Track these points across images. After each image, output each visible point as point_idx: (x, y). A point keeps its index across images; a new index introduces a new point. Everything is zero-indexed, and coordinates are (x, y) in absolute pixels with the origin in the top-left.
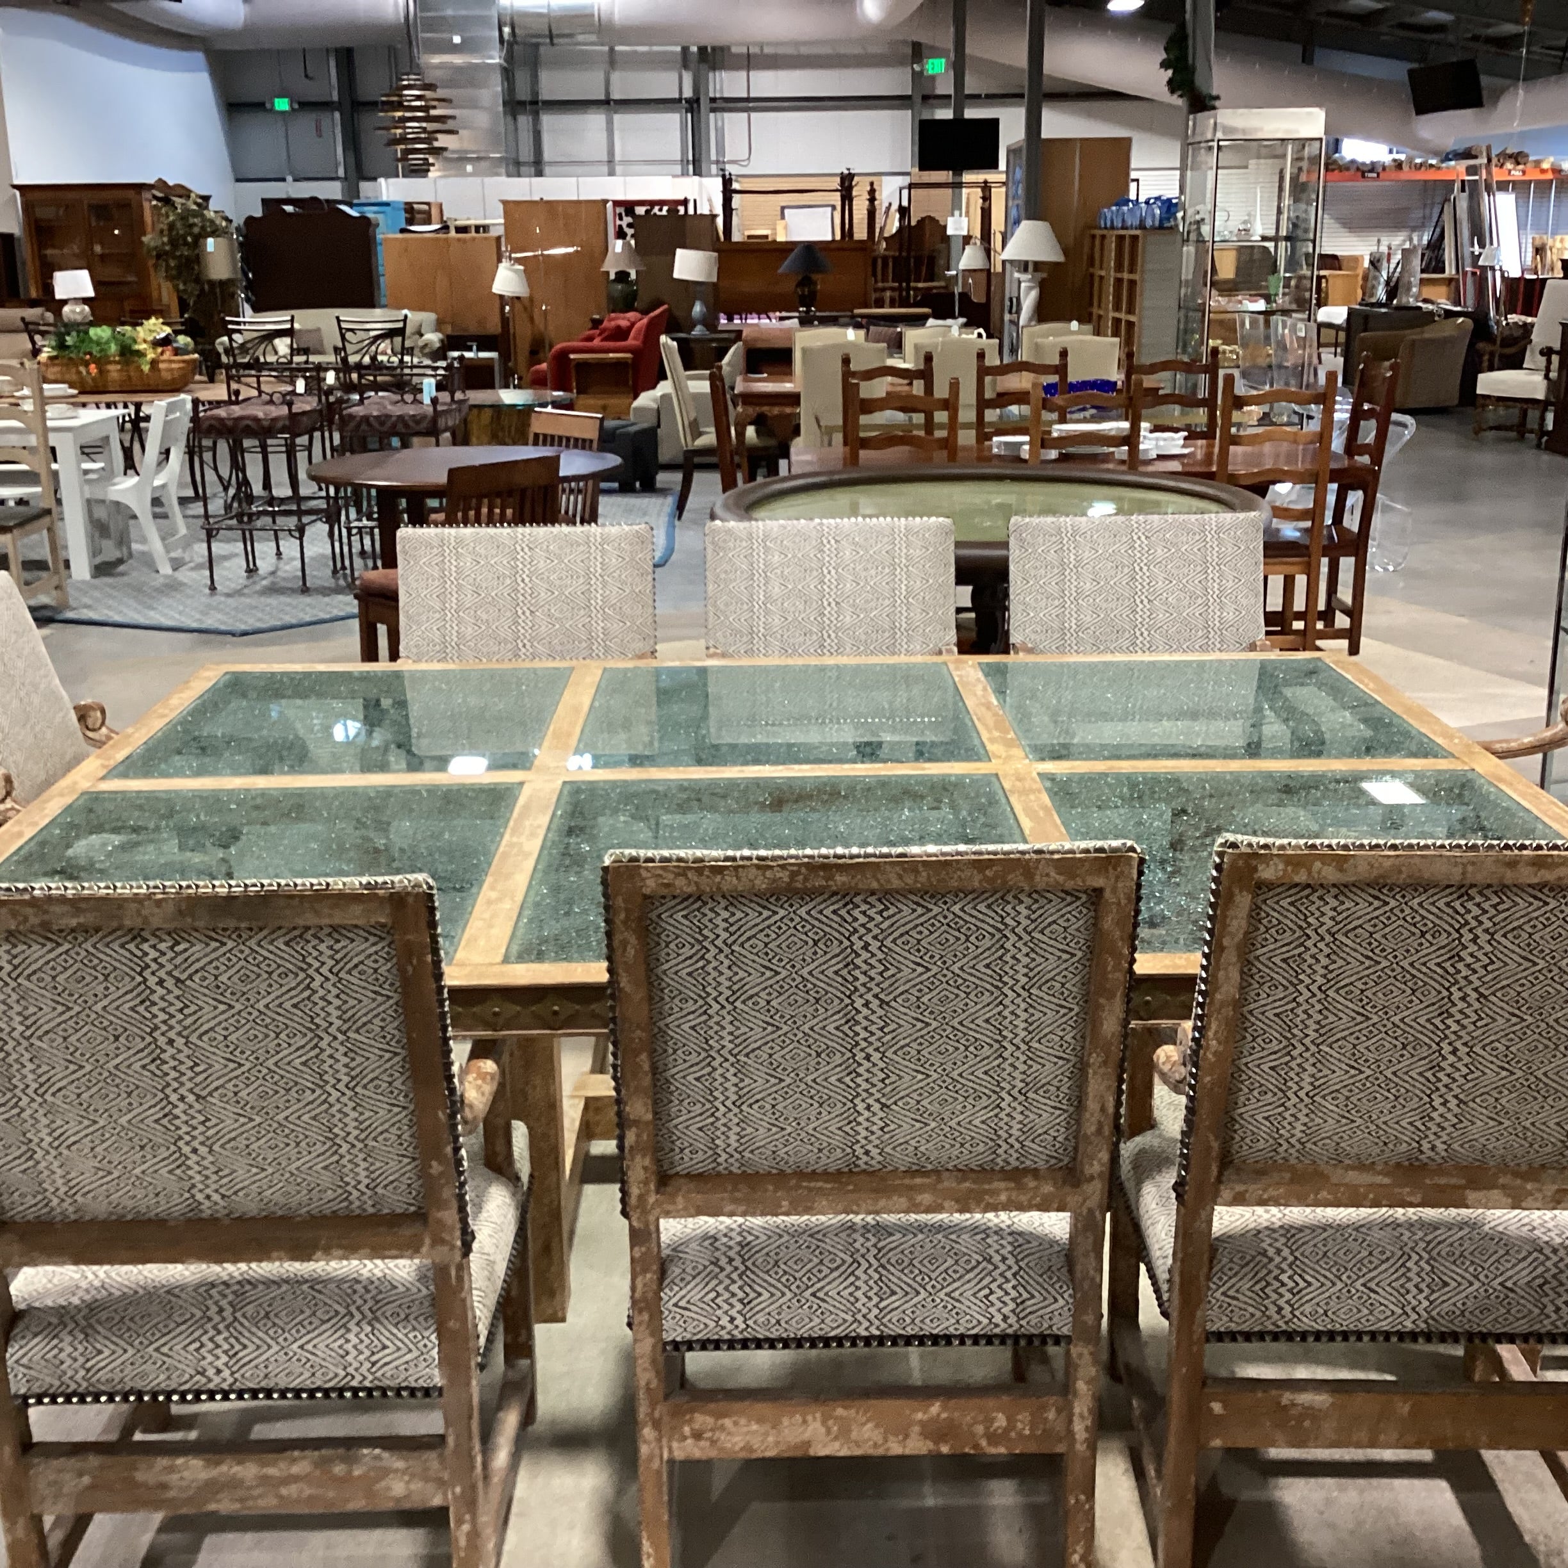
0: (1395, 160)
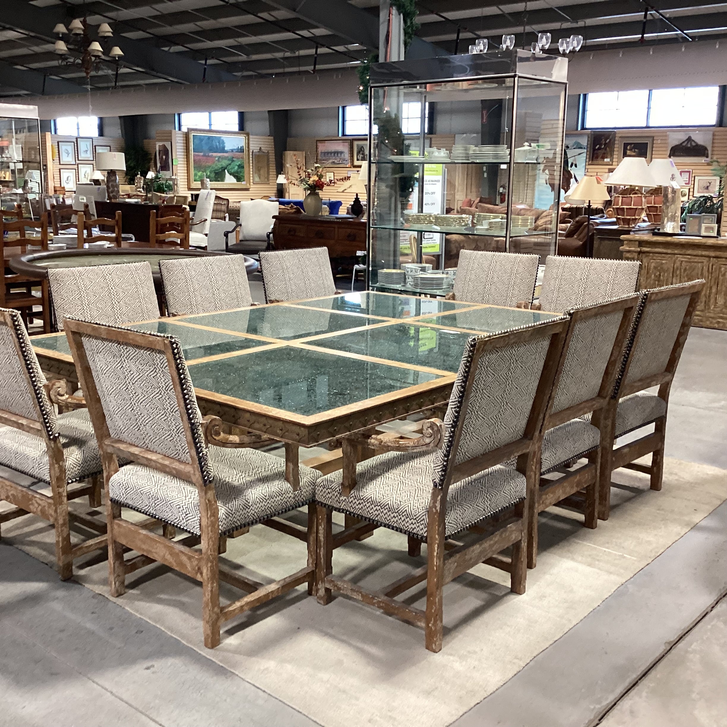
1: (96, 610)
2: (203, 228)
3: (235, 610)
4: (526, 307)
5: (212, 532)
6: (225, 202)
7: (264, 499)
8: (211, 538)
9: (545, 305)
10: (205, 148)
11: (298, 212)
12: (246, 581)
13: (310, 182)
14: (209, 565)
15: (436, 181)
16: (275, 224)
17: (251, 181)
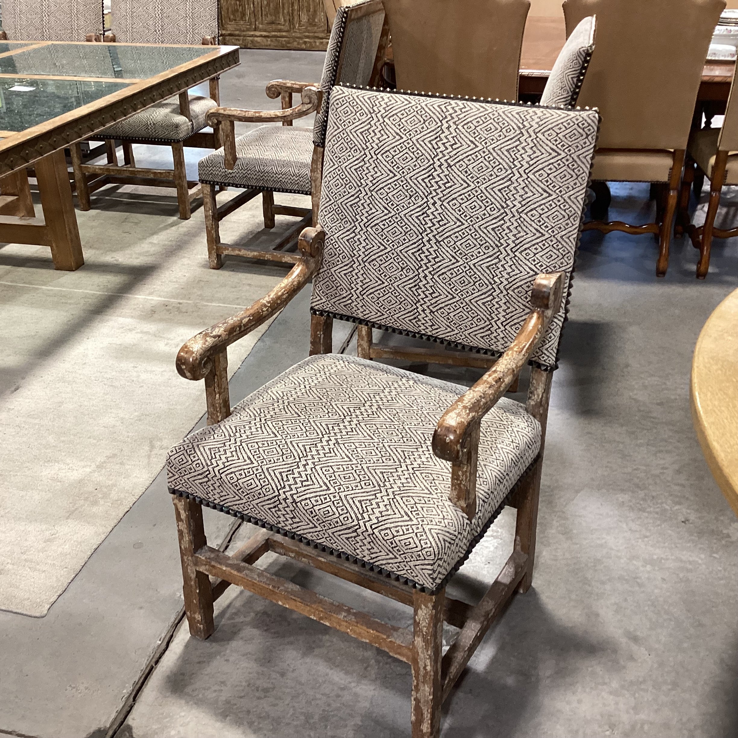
4: (97, 40)
9: (120, 36)
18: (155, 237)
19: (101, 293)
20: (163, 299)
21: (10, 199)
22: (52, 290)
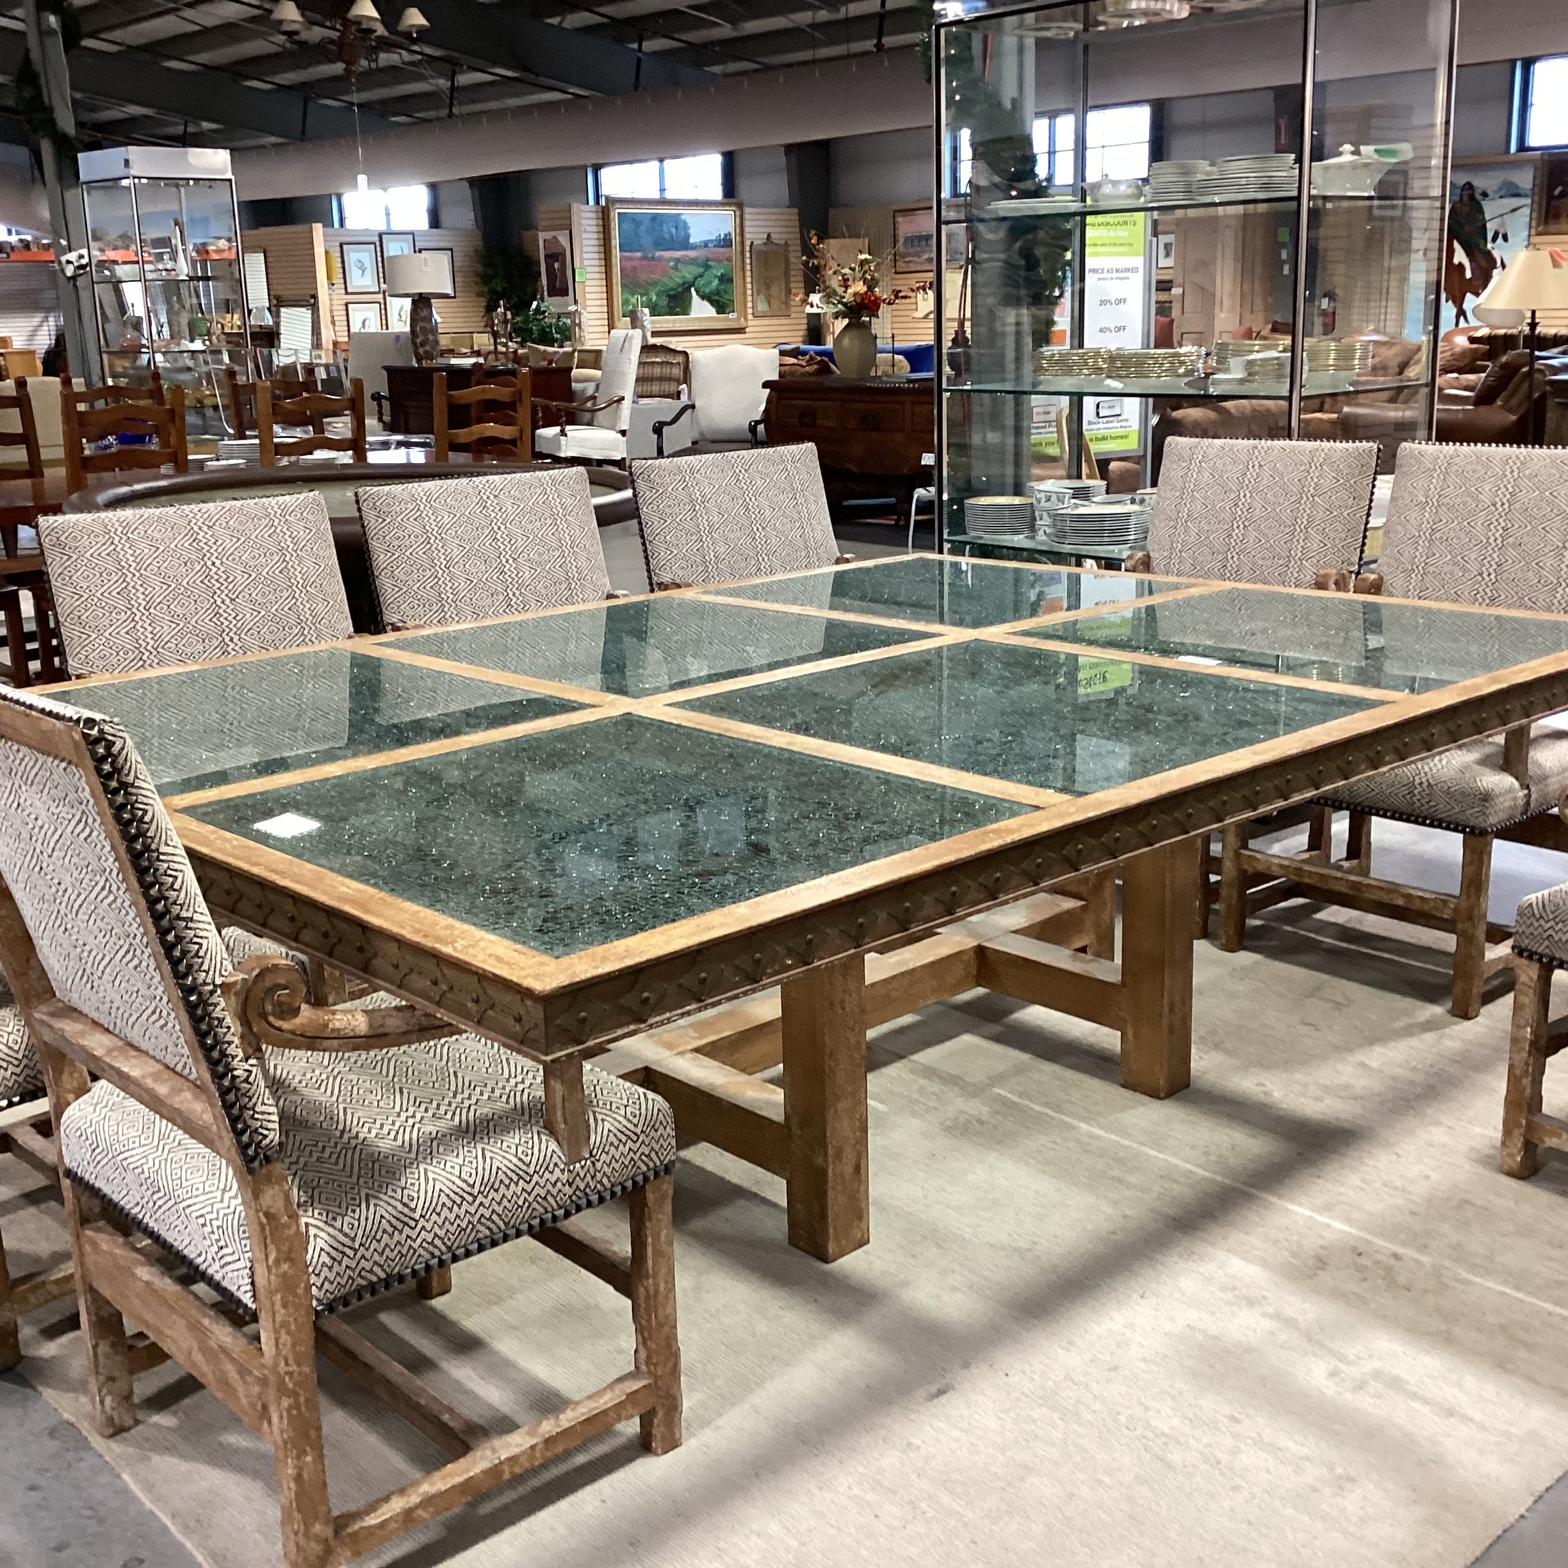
0: (21, 241)
1: (42, 1482)
2: (616, 417)
3: (383, 1525)
4: (1341, 585)
5: (285, 1306)
6: (680, 359)
7: (467, 1194)
8: (285, 1324)
9: (1393, 580)
10: (646, 240)
11: (824, 370)
12: (446, 1417)
13: (848, 298)
14: (286, 1402)
15: (1127, 270)
16: (769, 401)
17: (750, 311)
18: (1378, 1049)
19: (1207, 1174)
20: (1354, 1231)
21: (1069, 904)
22: (1098, 1138)
